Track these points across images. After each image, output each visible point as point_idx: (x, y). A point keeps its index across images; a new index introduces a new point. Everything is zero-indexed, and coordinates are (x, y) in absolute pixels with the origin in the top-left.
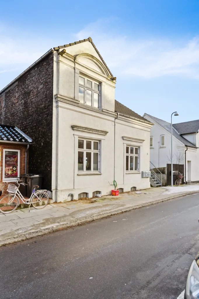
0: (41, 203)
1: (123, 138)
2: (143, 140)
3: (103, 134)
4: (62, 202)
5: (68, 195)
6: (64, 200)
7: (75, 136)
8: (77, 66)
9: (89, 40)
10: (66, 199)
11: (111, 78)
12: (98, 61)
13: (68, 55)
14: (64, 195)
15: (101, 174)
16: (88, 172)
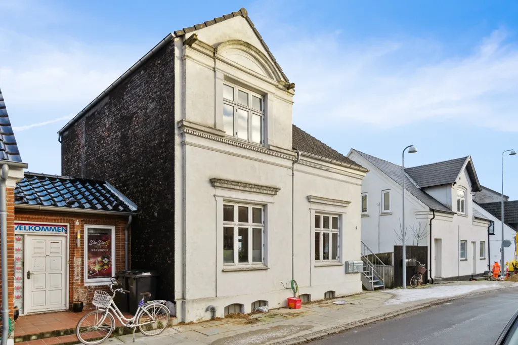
0: (155, 325)
1: (308, 198)
2: (349, 203)
3: (271, 193)
4: (195, 322)
5: (205, 309)
6: (198, 318)
7: (217, 198)
8: (219, 65)
9: (242, 13)
10: (202, 316)
11: (284, 86)
12: (260, 54)
13: (202, 45)
14: (198, 310)
15: (267, 269)
16: (243, 265)
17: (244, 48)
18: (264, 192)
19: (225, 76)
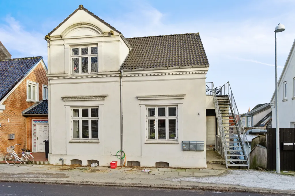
1: (137, 98)
2: (184, 95)
3: (101, 99)
4: (54, 164)
5: (59, 159)
6: (56, 163)
7: (66, 106)
10: (58, 162)
11: (108, 34)
12: (89, 24)
13: (54, 37)
14: (56, 159)
15: (98, 143)
16: (85, 140)
17: (79, 26)
18: (93, 99)
19: (69, 45)
